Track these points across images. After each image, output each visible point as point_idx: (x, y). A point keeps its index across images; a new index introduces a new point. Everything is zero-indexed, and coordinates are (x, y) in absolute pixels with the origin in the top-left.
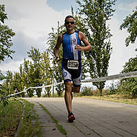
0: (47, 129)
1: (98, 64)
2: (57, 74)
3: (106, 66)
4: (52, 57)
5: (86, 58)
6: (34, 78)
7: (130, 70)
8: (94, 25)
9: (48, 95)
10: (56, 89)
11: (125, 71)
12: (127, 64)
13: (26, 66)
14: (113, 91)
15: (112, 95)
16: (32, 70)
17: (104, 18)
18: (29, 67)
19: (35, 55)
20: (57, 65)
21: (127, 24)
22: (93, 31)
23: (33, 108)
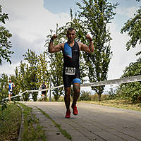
0: (50, 133)
1: (98, 68)
2: (54, 77)
3: (105, 70)
4: (50, 60)
5: (85, 62)
6: (30, 81)
7: (130, 75)
8: (94, 28)
10: (53, 93)
11: (125, 76)
12: (127, 69)
13: (22, 69)
14: (112, 97)
15: (112, 101)
16: (28, 74)
18: (25, 70)
19: (32, 57)
20: (54, 69)
21: (128, 28)
22: (92, 34)
23: (31, 111)
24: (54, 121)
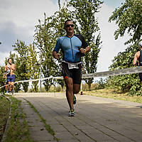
2: (44, 67)
6: (20, 72)
8: (82, 18)
9: (36, 90)
10: (44, 84)
12: (116, 58)
14: (102, 86)
15: (101, 90)
16: (18, 65)
17: (93, 11)
18: (15, 60)
19: (21, 47)
21: (116, 17)
23: (20, 105)
24: (40, 116)
